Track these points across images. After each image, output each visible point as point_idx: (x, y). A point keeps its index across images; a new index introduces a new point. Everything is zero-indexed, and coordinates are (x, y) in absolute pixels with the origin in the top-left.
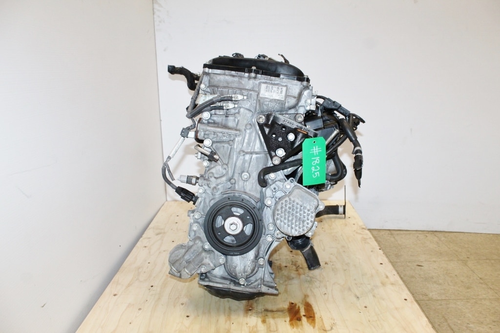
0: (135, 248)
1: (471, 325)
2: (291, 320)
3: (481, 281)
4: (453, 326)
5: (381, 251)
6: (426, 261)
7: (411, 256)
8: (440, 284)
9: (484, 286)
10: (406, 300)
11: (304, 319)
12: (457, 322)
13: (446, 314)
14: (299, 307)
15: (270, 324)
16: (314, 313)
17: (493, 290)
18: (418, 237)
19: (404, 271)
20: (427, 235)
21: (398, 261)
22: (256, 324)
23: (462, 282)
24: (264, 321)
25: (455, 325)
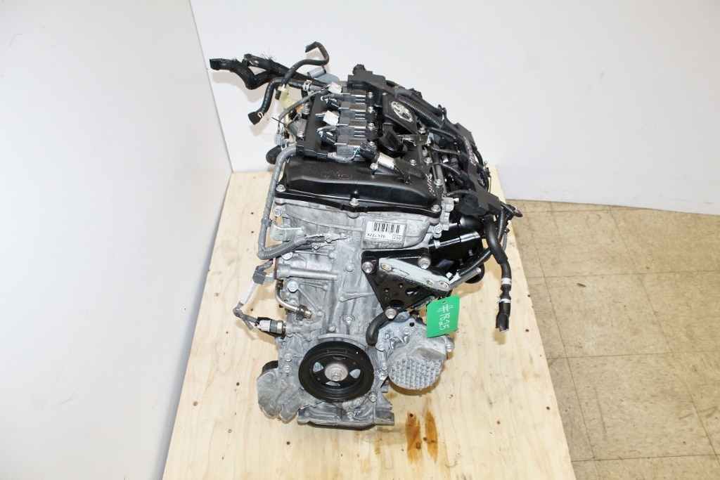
0: (203, 297)
1: (625, 403)
2: (409, 449)
3: (655, 319)
4: (603, 405)
5: (529, 299)
6: (591, 274)
7: (573, 263)
8: (601, 325)
9: (656, 328)
10: (548, 408)
11: (424, 445)
12: (609, 398)
13: (598, 383)
14: (419, 423)
15: (384, 455)
16: (436, 435)
17: (665, 336)
18: (588, 218)
19: (559, 296)
20: (602, 214)
21: (554, 274)
22: (369, 456)
23: (630, 319)
24: (378, 451)
25: (605, 403)
